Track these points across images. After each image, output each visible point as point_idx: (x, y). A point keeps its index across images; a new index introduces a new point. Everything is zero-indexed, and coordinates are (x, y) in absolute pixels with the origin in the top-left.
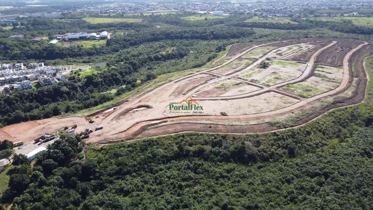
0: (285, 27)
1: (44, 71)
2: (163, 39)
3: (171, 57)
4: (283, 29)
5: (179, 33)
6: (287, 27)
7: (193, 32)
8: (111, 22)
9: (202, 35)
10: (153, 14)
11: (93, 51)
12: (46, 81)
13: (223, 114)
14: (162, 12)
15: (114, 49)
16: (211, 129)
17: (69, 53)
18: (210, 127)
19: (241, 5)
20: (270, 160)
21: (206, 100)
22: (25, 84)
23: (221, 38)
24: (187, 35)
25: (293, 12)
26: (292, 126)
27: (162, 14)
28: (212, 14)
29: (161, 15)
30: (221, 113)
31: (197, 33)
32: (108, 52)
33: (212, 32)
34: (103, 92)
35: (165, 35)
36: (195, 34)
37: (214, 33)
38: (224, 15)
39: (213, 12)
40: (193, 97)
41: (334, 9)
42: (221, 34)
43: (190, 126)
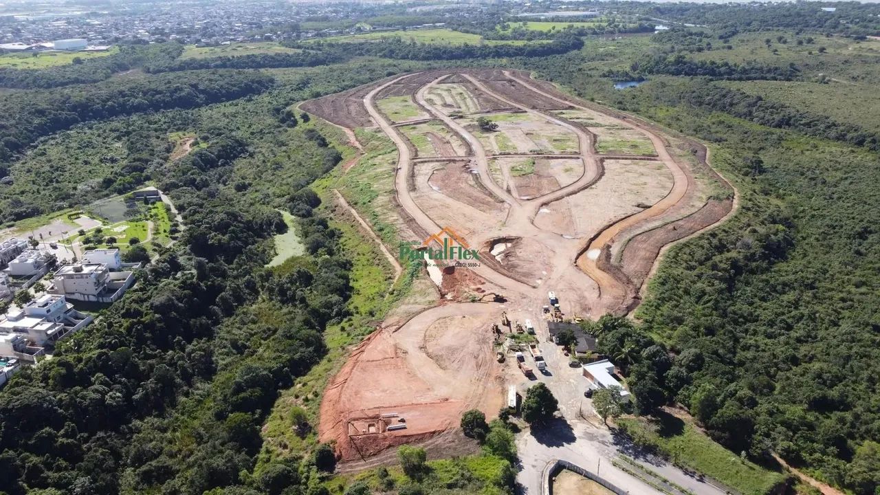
0: (303, 60)
2: (75, 121)
4: (301, 65)
5: (108, 100)
7: (145, 94)
9: (176, 95)
13: (643, 207)
16: (679, 231)
18: (674, 229)
19: (70, 23)
21: (563, 197)
23: (224, 99)
24: (134, 100)
25: (242, 31)
26: (733, 193)
28: (51, 48)
30: (638, 206)
33: (195, 86)
34: (267, 263)
35: (74, 108)
36: (153, 96)
37: (201, 87)
38: (90, 48)
39: (56, 44)
40: (528, 200)
41: (316, 20)
42: (218, 90)
43: (649, 238)
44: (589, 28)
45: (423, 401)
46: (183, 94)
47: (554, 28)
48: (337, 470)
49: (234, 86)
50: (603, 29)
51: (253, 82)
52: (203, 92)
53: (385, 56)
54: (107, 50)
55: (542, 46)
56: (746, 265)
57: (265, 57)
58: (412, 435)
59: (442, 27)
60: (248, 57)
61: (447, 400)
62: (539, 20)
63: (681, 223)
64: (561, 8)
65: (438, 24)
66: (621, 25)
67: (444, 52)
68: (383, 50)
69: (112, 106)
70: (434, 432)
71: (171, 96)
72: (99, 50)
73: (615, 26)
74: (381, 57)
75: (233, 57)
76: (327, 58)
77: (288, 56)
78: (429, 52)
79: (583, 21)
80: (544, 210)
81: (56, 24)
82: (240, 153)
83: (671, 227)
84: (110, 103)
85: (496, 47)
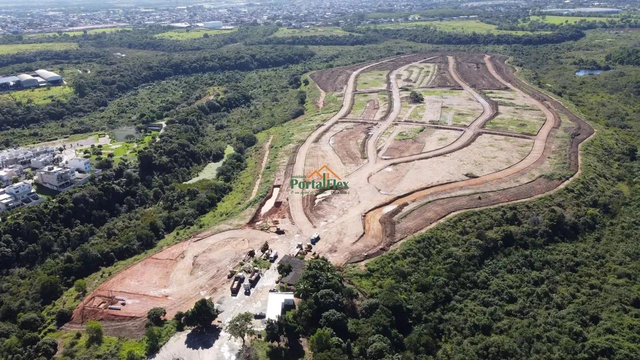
0: (348, 41)
1: (19, 160)
2: (170, 75)
3: (234, 103)
4: (345, 44)
5: (195, 62)
6: (351, 41)
7: (219, 59)
8: (15, 52)
9: (238, 62)
10: (85, 31)
11: (59, 109)
12: (62, 178)
13: (471, 176)
14: (97, 28)
15: (99, 102)
16: (482, 201)
17: (6, 118)
18: (480, 198)
19: (229, 10)
20: (597, 226)
21: (414, 160)
22: (21, 191)
23: (271, 66)
24: (211, 64)
25: (327, 18)
26: (572, 176)
27: (108, 31)
28: (202, 27)
29: (104, 33)
30: (467, 175)
31: (228, 59)
32: (90, 107)
33: (253, 56)
34: (186, 181)
35: (171, 67)
36: (224, 61)
37: (257, 57)
38: (224, 27)
39: (205, 24)
40: (385, 159)
41: (383, 11)
42: (268, 59)
43: (448, 202)
44: (601, 22)
45: (152, 293)
46: (243, 61)
47: (567, 21)
48: (63, 327)
49: (280, 57)
50: (615, 23)
51: (295, 55)
52: (257, 60)
53: (410, 40)
54: (231, 29)
55: (539, 37)
56: (521, 239)
57: (323, 37)
58: (119, 316)
59: (475, 19)
60: (311, 37)
61: (167, 296)
62: (561, 15)
63: (491, 194)
64: (593, 5)
65: (471, 16)
66: (633, 20)
67: (455, 38)
68: (411, 35)
69: (196, 66)
70: (133, 317)
71: (236, 62)
72: (228, 29)
73: (628, 21)
74: (408, 40)
75: (302, 37)
76: (365, 40)
77: (338, 37)
78: (442, 38)
79: (600, 16)
80: (390, 169)
81: (220, 11)
82: (242, 104)
83: (477, 196)
84: (194, 64)
85: (499, 36)
